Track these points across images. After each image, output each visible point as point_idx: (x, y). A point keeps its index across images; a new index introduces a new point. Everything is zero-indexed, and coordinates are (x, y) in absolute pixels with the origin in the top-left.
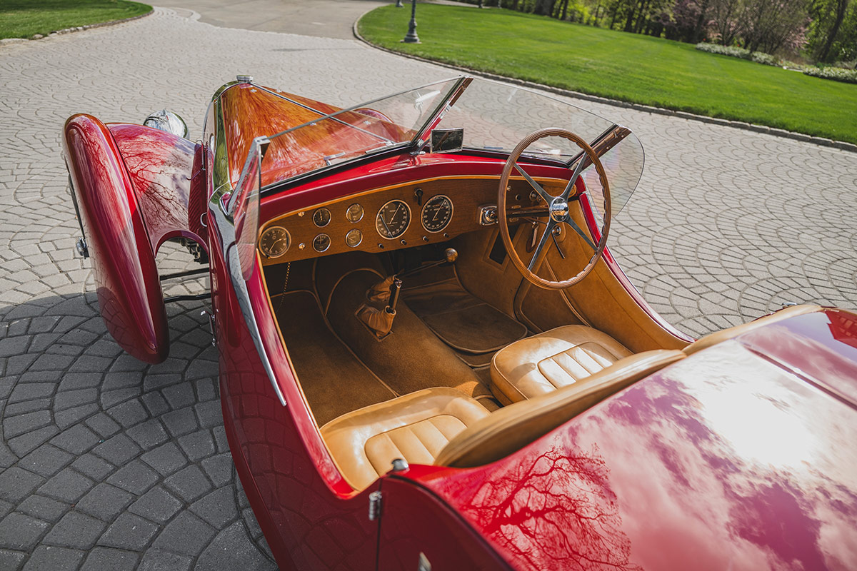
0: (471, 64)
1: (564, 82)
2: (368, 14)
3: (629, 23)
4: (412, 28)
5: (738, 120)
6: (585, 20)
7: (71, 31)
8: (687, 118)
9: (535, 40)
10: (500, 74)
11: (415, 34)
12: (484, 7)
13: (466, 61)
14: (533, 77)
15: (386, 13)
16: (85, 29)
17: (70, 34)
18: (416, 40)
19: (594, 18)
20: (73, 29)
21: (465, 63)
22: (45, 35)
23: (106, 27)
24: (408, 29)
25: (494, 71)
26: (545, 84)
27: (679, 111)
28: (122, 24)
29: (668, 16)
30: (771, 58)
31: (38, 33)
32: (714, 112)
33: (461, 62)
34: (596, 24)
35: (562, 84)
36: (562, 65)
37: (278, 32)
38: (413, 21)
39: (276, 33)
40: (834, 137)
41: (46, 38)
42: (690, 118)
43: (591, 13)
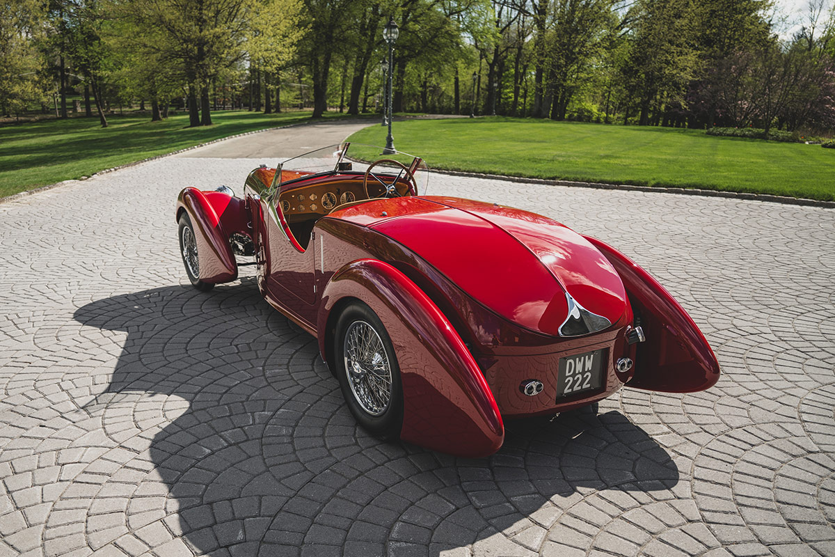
0: (439, 165)
1: (520, 172)
2: (353, 135)
3: (644, 116)
4: (389, 141)
5: (674, 186)
6: (594, 119)
7: (107, 172)
8: (629, 189)
9: (518, 142)
10: (465, 171)
11: (393, 147)
12: (475, 117)
13: (435, 163)
14: (494, 170)
15: (371, 133)
16: (116, 170)
17: (105, 174)
18: (394, 152)
19: (604, 114)
20: (107, 170)
21: (434, 165)
22: (89, 177)
23: (130, 167)
24: (386, 142)
25: (460, 169)
26: (504, 175)
27: (622, 184)
28: (141, 164)
29: (680, 105)
30: (790, 134)
31: (84, 176)
32: (653, 182)
33: (430, 165)
34: (608, 122)
35: (517, 174)
36: (529, 160)
37: (271, 157)
38: (390, 136)
39: (269, 159)
40: (758, 191)
41: (90, 179)
42: (631, 190)
43: (600, 110)
